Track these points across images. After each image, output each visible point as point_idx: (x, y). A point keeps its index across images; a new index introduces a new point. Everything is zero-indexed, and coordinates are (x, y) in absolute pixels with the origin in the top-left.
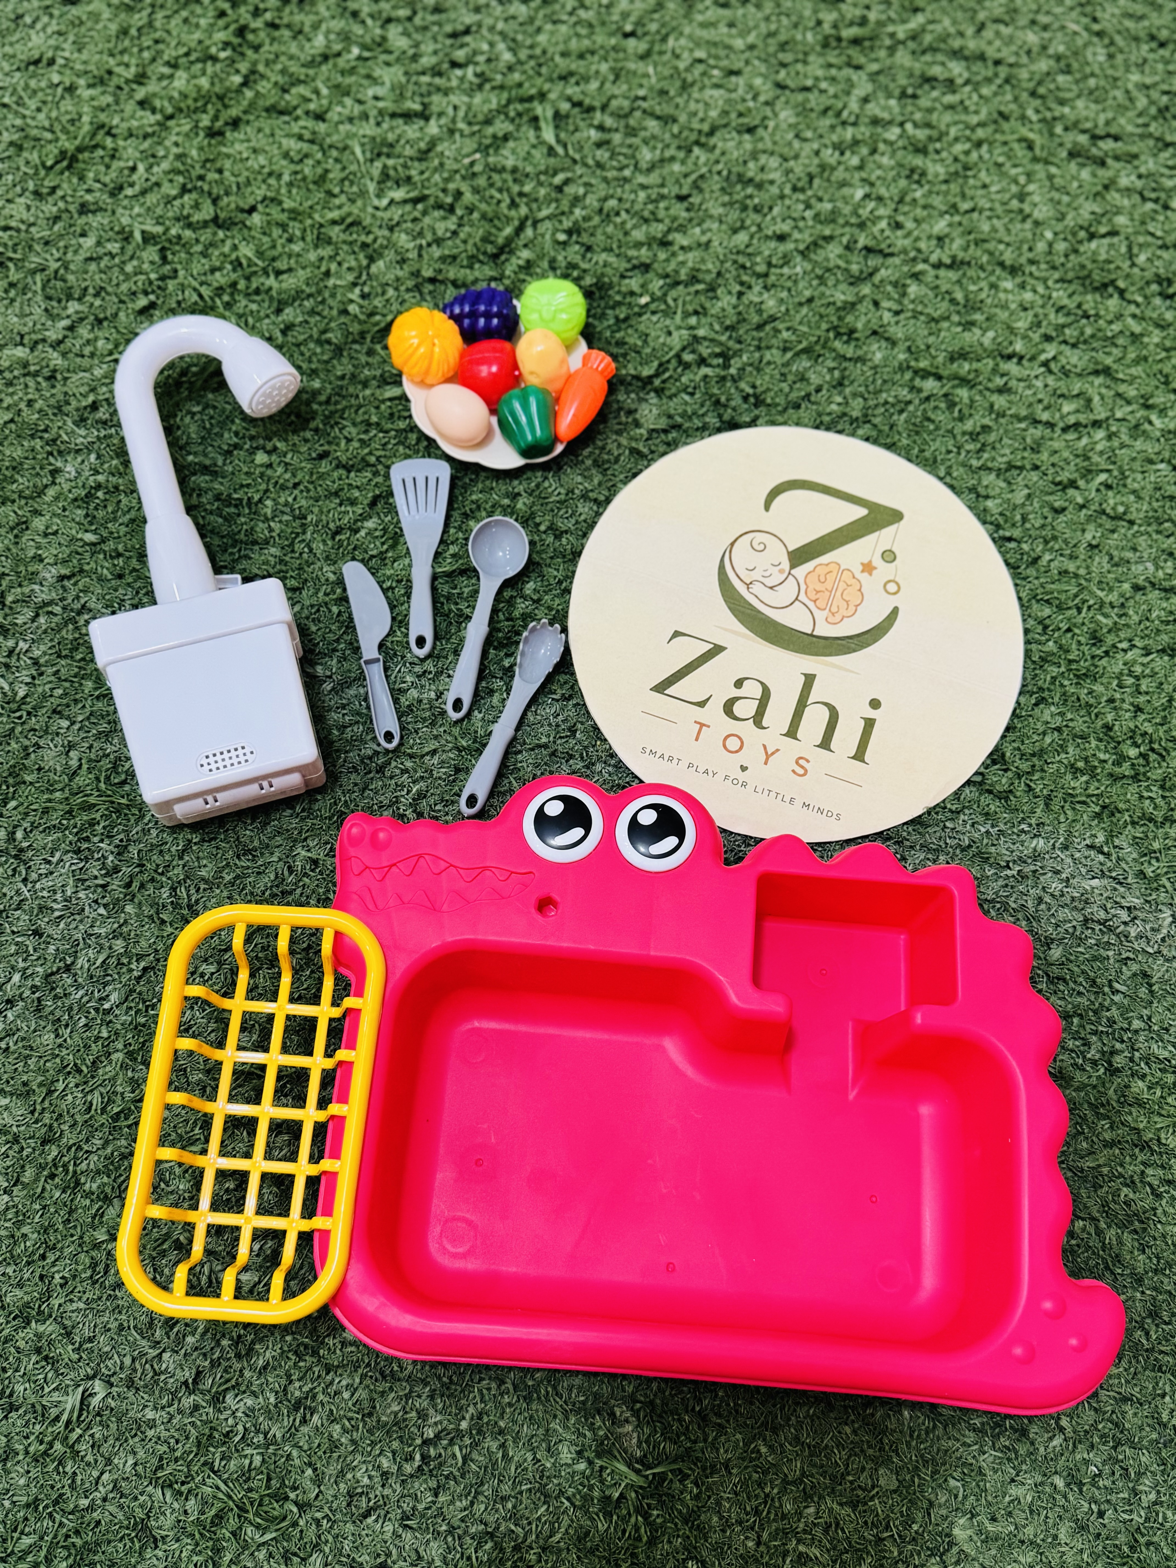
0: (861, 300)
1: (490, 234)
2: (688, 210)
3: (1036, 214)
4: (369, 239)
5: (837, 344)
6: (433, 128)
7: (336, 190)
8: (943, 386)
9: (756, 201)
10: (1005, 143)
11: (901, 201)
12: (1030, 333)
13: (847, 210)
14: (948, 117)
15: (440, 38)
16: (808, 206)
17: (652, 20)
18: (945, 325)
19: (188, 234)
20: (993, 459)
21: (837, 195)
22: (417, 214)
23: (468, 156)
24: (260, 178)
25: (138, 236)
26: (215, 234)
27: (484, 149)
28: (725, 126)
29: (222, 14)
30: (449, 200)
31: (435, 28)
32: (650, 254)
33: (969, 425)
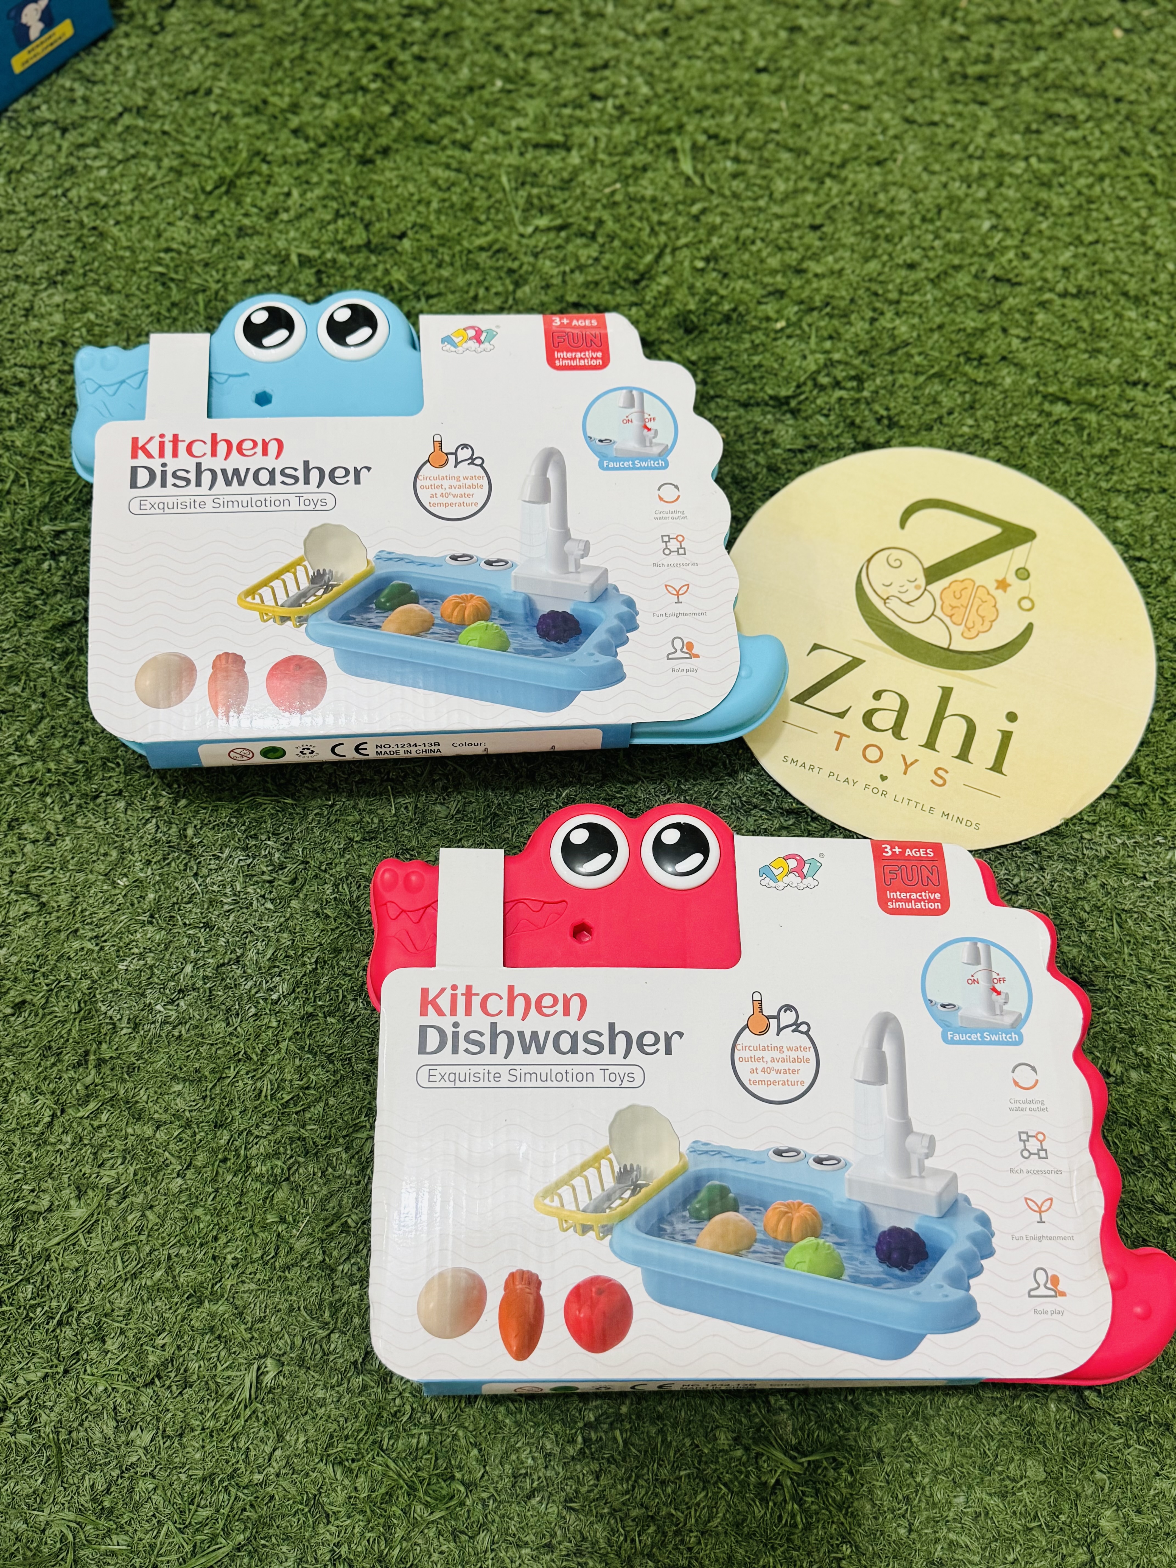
0: (990, 326)
1: (631, 261)
2: (821, 239)
3: (1158, 246)
4: (515, 265)
5: (968, 369)
6: (575, 158)
7: (483, 218)
8: (1072, 410)
9: (888, 231)
10: (1127, 178)
11: (1027, 233)
12: (1155, 361)
13: (976, 240)
14: (1070, 152)
15: (580, 72)
16: (937, 237)
17: (784, 56)
18: (1073, 352)
19: (342, 258)
20: (1122, 482)
21: (966, 225)
22: (559, 241)
23: (607, 185)
24: (410, 205)
25: (294, 259)
26: (368, 258)
27: (625, 180)
28: (856, 159)
29: (372, 47)
30: (591, 228)
31: (575, 62)
32: (785, 281)
33: (1097, 449)
